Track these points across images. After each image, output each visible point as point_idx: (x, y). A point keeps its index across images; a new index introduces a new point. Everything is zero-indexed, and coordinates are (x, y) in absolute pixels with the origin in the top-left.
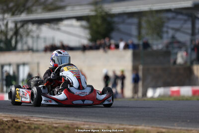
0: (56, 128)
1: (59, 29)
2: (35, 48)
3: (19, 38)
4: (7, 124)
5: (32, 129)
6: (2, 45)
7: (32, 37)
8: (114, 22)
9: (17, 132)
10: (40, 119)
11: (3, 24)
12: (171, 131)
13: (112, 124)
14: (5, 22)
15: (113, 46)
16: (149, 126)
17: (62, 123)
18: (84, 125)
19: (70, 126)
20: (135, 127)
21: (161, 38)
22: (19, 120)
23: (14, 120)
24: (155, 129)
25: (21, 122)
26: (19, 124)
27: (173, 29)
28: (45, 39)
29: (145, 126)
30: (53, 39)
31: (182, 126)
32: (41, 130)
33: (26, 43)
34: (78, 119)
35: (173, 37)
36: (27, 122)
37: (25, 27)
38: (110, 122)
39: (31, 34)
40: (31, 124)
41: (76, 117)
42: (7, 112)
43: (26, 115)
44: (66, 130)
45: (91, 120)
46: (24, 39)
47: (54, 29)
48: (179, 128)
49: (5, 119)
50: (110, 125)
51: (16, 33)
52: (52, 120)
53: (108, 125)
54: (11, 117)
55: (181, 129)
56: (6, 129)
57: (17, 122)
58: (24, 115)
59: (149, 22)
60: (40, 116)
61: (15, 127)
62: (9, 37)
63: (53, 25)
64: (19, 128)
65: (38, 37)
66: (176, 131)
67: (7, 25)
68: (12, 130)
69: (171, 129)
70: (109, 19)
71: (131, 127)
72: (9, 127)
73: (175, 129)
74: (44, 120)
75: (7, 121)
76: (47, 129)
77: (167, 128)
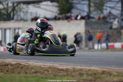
0: (43, 68)
1: (39, 7)
2: (25, 19)
3: (15, 12)
4: (14, 66)
5: (30, 69)
6: (5, 17)
7: (23, 12)
8: (73, 3)
9: (21, 70)
10: (34, 63)
11: (6, 4)
12: (111, 70)
13: (76, 66)
14: (7, 3)
15: (73, 18)
16: (97, 67)
17: (47, 65)
18: (59, 66)
19: (51, 67)
20: (89, 68)
21: (102, 13)
22: (22, 64)
23: (18, 63)
24: (101, 69)
25: (23, 64)
26: (22, 65)
27: (110, 7)
28: (31, 13)
29: (95, 67)
30: (36, 13)
31: (117, 67)
32: (35, 69)
33: (20, 15)
34: (56, 63)
35: (110, 13)
36: (26, 64)
37: (19, 5)
38: (74, 65)
39: (22, 10)
40: (29, 65)
41: (55, 62)
42: (14, 59)
43: (25, 61)
44: (49, 69)
45: (63, 64)
46: (19, 13)
47: (36, 7)
48: (115, 68)
49: (13, 63)
50: (75, 67)
51: (14, 9)
52: (41, 63)
53: (73, 66)
54: (16, 62)
55: (116, 69)
56: (15, 69)
57: (21, 64)
58: (24, 61)
59: (95, 3)
60: (33, 61)
61: (20, 68)
62: (9, 12)
63: (36, 5)
64: (22, 68)
65: (27, 12)
66: (113, 70)
67: (8, 4)
68: (18, 69)
69: (110, 69)
70: (70, 1)
71: (87, 68)
72: (16, 67)
73: (113, 69)
74: (36, 63)
75: (14, 64)
76: (38, 69)
77: (108, 69)
